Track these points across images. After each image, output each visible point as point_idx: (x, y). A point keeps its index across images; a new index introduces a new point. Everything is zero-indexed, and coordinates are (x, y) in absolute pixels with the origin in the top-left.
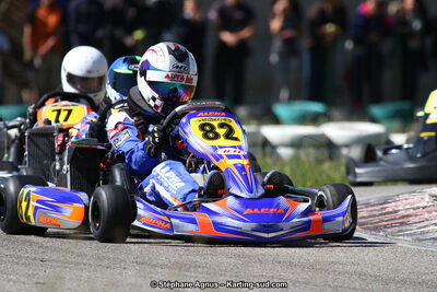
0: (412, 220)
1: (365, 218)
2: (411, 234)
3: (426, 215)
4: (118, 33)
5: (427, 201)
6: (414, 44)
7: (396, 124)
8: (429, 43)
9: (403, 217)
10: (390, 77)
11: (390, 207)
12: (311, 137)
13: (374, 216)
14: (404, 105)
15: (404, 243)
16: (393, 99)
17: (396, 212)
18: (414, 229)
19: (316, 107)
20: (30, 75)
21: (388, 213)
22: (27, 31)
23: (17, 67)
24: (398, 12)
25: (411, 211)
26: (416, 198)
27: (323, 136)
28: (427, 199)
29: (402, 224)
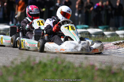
0: (108, 49)
5: (112, 45)
6: (110, 12)
7: (105, 30)
8: (113, 12)
9: (106, 48)
12: (85, 32)
14: (107, 26)
18: (109, 51)
19: (86, 26)
24: (105, 4)
25: (108, 47)
26: (109, 44)
27: (88, 32)
29: (106, 50)
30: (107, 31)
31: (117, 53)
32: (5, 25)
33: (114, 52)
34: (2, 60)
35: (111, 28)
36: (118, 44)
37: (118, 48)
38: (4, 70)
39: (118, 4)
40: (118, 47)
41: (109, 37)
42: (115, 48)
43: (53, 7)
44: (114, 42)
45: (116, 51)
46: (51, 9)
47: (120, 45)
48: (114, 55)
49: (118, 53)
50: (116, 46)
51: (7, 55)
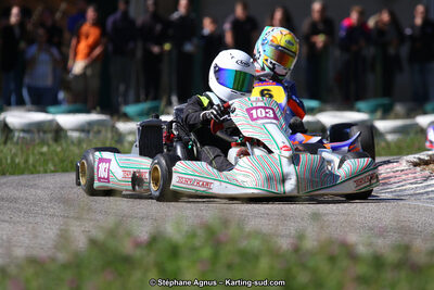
0: (392, 180)
2: (392, 192)
3: (404, 177)
7: (379, 114)
9: (385, 178)
10: (373, 79)
12: (308, 123)
14: (385, 101)
16: (375, 96)
18: (394, 187)
19: (313, 104)
25: (392, 174)
26: (395, 164)
27: (318, 122)
28: (404, 164)
29: (384, 184)
30: (384, 118)
31: (425, 196)
32: (29, 111)
33: (412, 192)
34: (23, 235)
35: (399, 108)
36: (426, 163)
37: (427, 179)
38: (30, 271)
39: (418, 21)
40: (427, 173)
41: (390, 137)
42: (415, 178)
43: (195, 41)
44: (413, 158)
45: (420, 188)
46: (189, 47)
47: (431, 166)
48: (413, 202)
49: (427, 193)
50: (418, 169)
51: (38, 219)
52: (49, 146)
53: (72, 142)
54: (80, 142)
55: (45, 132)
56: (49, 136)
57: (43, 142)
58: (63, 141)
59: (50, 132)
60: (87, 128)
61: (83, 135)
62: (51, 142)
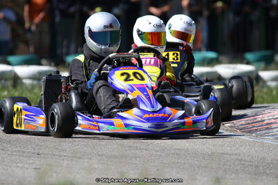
0: (273, 126)
1: (243, 125)
2: (273, 135)
4: (85, 9)
7: (262, 65)
9: (268, 124)
10: (257, 34)
11: (259, 118)
12: (208, 73)
13: (249, 124)
14: (268, 53)
15: (268, 140)
16: (260, 49)
17: (263, 121)
18: (274, 132)
19: (212, 55)
20: (29, 36)
21: (258, 122)
22: (26, 8)
23: (20, 31)
25: (273, 121)
26: (275, 112)
27: (216, 73)
30: (266, 69)
41: (273, 84)
52: (8, 91)
53: (27, 88)
54: (33, 87)
55: (6, 80)
56: (9, 83)
57: (4, 88)
58: (19, 88)
59: (10, 79)
60: (37, 77)
61: (35, 82)
62: (10, 88)
